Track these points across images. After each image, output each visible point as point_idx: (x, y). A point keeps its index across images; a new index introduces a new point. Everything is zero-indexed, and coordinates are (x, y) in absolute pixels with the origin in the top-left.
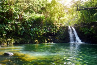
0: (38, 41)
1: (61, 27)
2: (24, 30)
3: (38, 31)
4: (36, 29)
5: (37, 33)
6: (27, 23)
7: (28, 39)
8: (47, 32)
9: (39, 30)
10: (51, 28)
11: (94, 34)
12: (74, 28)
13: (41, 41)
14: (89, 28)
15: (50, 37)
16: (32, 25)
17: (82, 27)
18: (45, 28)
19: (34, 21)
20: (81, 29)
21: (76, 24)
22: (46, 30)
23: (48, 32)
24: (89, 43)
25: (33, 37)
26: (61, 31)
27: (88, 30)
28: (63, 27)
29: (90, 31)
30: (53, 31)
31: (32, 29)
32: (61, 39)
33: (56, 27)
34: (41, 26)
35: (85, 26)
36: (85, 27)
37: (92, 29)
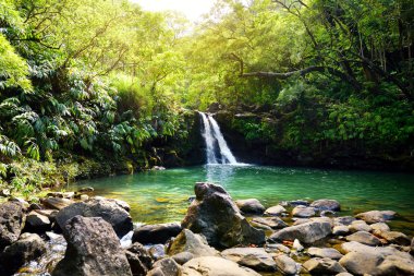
0: (133, 167)
1: (182, 117)
3: (131, 135)
4: (126, 129)
5: (130, 140)
6: (101, 107)
7: (104, 160)
8: (151, 134)
9: (133, 131)
11: (271, 140)
13: (138, 164)
15: (155, 150)
17: (240, 118)
18: (147, 123)
19: (118, 102)
20: (234, 123)
21: (216, 105)
22: (148, 127)
23: (155, 134)
24: (259, 164)
25: (119, 152)
27: (257, 129)
28: (187, 117)
29: (262, 132)
32: (181, 153)
33: (172, 119)
34: (138, 117)
35: (248, 114)
36: (247, 118)
37: (264, 125)
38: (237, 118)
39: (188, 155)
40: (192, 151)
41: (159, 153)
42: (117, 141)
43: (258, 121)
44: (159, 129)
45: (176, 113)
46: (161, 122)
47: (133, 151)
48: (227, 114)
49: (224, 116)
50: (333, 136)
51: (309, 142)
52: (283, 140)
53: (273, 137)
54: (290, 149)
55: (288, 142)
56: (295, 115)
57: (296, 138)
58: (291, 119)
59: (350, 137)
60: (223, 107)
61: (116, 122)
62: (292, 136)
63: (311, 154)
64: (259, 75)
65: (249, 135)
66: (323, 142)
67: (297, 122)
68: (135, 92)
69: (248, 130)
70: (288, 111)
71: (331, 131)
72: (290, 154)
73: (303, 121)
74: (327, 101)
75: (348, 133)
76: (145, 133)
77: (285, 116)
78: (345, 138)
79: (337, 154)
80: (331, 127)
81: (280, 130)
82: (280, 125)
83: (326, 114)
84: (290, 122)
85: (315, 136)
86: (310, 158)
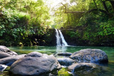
0: (23, 44)
1: (48, 30)
2: (5, 29)
3: (23, 32)
4: (20, 30)
5: (22, 34)
7: (9, 41)
8: (33, 33)
10: (37, 29)
11: (79, 37)
12: (61, 31)
13: (27, 43)
14: (75, 31)
15: (36, 40)
16: (15, 24)
17: (68, 30)
18: (31, 29)
19: (18, 20)
20: (67, 32)
21: (63, 27)
22: (31, 31)
25: (17, 38)
26: (48, 33)
27: (74, 34)
28: (50, 30)
29: (76, 35)
30: (40, 33)
31: (15, 30)
32: (47, 42)
33: (43, 29)
35: (71, 29)
37: (77, 32)
39: (50, 42)
40: (52, 41)
44: (36, 32)
48: (65, 30)
50: (102, 34)
51: (92, 37)
52: (83, 37)
53: (80, 36)
54: (86, 40)
55: (85, 37)
56: (87, 28)
57: (88, 36)
59: (109, 34)
62: (86, 35)
63: (93, 42)
64: (73, 13)
65: (72, 36)
66: (98, 37)
67: (88, 30)
69: (71, 34)
70: (85, 27)
71: (101, 32)
72: (86, 42)
73: (90, 30)
75: (108, 33)
78: (107, 35)
79: (103, 41)
81: (82, 34)
82: (82, 32)
83: (99, 26)
84: (86, 30)
85: (95, 35)
86: (93, 43)
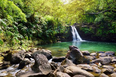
0: (52, 41)
4: (50, 31)
5: (51, 34)
6: (43, 25)
9: (52, 31)
17: (83, 27)
18: (56, 29)
19: (48, 24)
21: (76, 23)
23: (58, 32)
24: (89, 41)
26: (66, 31)
27: (88, 30)
28: (67, 27)
29: (90, 31)
34: (53, 28)
35: (86, 26)
37: (91, 29)
38: (82, 27)
39: (68, 38)
40: (69, 37)
41: (59, 37)
42: (48, 35)
43: (89, 28)
44: (59, 31)
45: (64, 26)
46: (60, 29)
47: (52, 37)
48: (79, 26)
49: (78, 27)
50: (113, 32)
51: (105, 34)
52: (97, 33)
53: (93, 32)
54: (99, 36)
56: (100, 26)
57: (101, 33)
58: (99, 27)
60: (78, 24)
61: (47, 29)
62: (99, 32)
64: (89, 14)
65: (86, 32)
66: (110, 34)
67: (101, 28)
68: (52, 21)
69: (85, 31)
70: (98, 25)
71: (112, 30)
72: (98, 38)
73: (103, 28)
74: (112, 21)
76: (55, 32)
77: (97, 26)
79: (114, 37)
80: (112, 29)
81: (95, 31)
82: (95, 29)
83: (111, 25)
84: (99, 28)
85: (107, 32)
86: (105, 39)
